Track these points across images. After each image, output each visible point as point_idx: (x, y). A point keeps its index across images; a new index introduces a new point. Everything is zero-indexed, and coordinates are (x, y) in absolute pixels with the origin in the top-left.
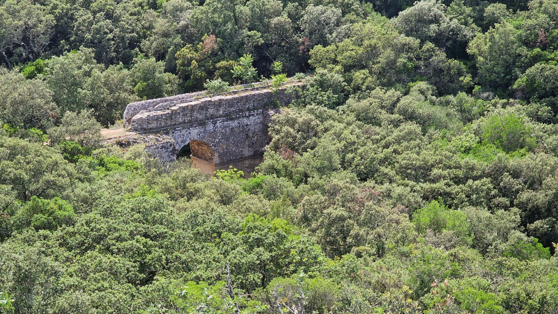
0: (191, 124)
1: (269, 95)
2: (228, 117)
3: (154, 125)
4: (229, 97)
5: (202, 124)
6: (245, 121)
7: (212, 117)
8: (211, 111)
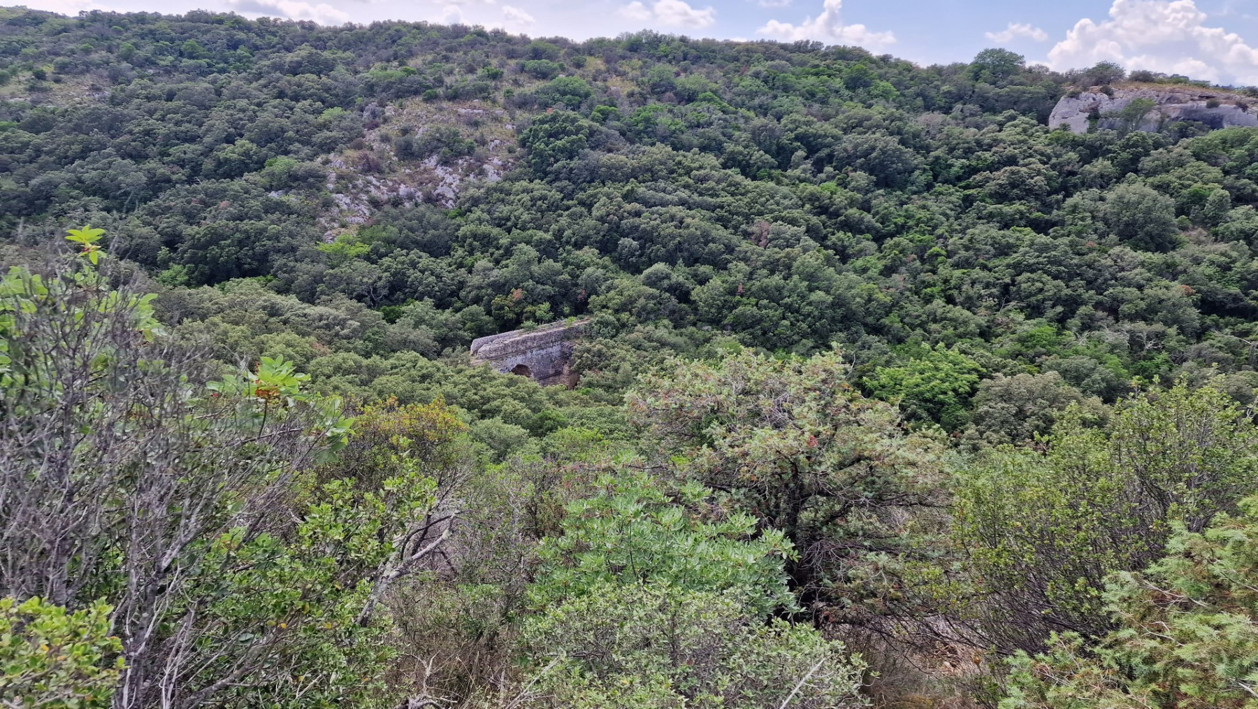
0: (517, 353)
1: (564, 331)
2: (540, 348)
3: (493, 355)
4: (540, 334)
5: (524, 353)
6: (550, 350)
7: (530, 348)
8: (529, 344)
